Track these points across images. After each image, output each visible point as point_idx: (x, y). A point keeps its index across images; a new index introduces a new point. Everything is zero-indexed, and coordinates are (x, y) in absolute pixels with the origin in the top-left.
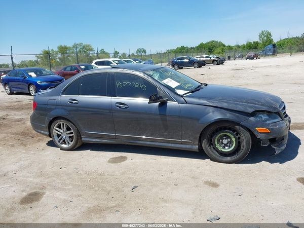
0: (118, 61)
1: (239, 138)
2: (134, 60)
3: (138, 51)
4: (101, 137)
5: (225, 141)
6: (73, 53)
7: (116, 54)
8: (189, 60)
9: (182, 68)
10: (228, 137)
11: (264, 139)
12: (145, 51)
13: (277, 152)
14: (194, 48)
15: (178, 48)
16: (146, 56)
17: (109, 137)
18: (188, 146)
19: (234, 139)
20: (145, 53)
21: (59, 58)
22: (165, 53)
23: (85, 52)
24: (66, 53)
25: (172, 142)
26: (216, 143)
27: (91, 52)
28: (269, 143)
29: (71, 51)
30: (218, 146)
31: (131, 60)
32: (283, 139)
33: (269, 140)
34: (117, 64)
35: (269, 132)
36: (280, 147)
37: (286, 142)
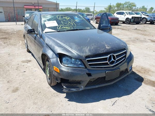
0: (129, 12)
2: (142, 13)
11: (57, 76)
13: (64, 90)
23: (130, 7)
27: (134, 7)
28: (60, 81)
31: (140, 13)
32: (79, 83)
33: (60, 79)
34: (127, 14)
35: (59, 72)
36: (70, 89)
37: (83, 87)
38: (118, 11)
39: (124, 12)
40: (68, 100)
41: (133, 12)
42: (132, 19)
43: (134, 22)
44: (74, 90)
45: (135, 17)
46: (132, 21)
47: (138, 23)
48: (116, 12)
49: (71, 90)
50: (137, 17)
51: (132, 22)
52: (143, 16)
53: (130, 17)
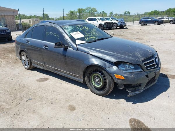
0: (100, 18)
1: (105, 79)
2: (112, 18)
3: (125, 13)
4: (39, 65)
5: (97, 80)
6: (85, 12)
7: (103, 14)
8: (152, 19)
9: (147, 25)
10: (99, 77)
11: (120, 83)
12: (129, 13)
13: (130, 95)
14: (163, 12)
15: (152, 11)
16: (129, 16)
17: (42, 66)
18: (78, 79)
19: (102, 80)
20: (129, 14)
21: (78, 16)
22: (143, 14)
23: (92, 12)
24: (82, 13)
25: (70, 75)
26: (92, 80)
27: (95, 13)
28: (123, 87)
29: (85, 11)
30: (93, 82)
31: (110, 18)
32: (140, 85)
33: (124, 85)
34: (100, 20)
35: (124, 79)
36: (134, 92)
37: (143, 88)
38: (89, 18)
39: (96, 17)
40: (132, 103)
41: (104, 18)
42: (105, 24)
43: (107, 28)
44: (137, 92)
45: (108, 23)
46: (105, 26)
47: (110, 29)
48: (87, 18)
49: (136, 94)
50: (109, 23)
51: (105, 28)
52: (114, 22)
53: (103, 22)
